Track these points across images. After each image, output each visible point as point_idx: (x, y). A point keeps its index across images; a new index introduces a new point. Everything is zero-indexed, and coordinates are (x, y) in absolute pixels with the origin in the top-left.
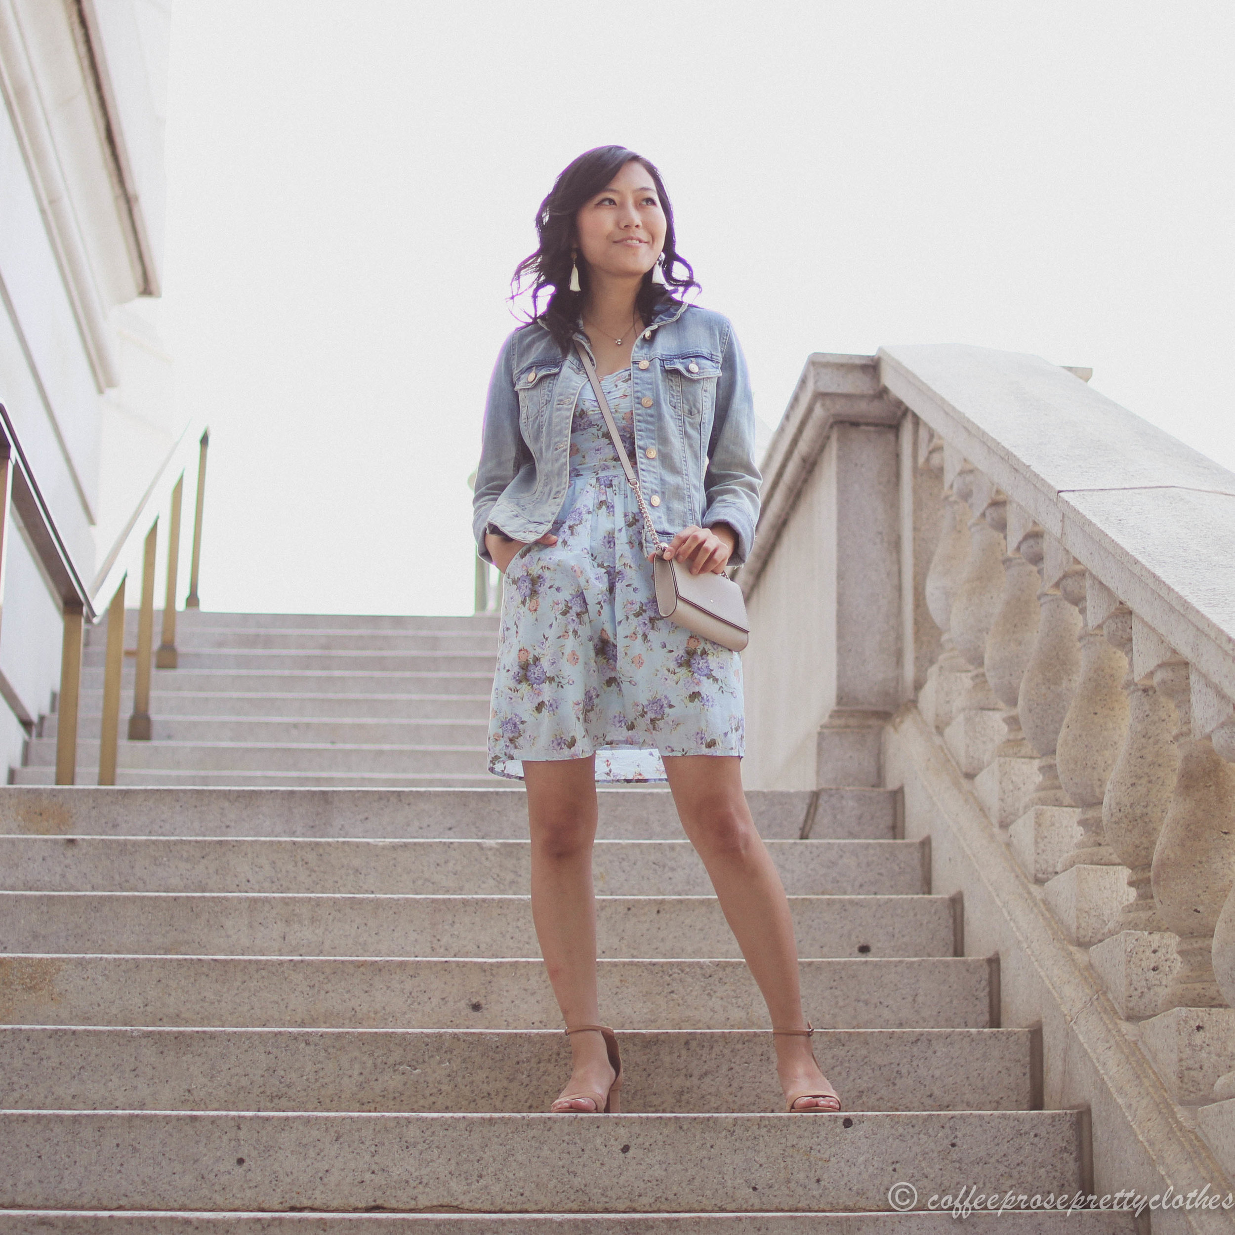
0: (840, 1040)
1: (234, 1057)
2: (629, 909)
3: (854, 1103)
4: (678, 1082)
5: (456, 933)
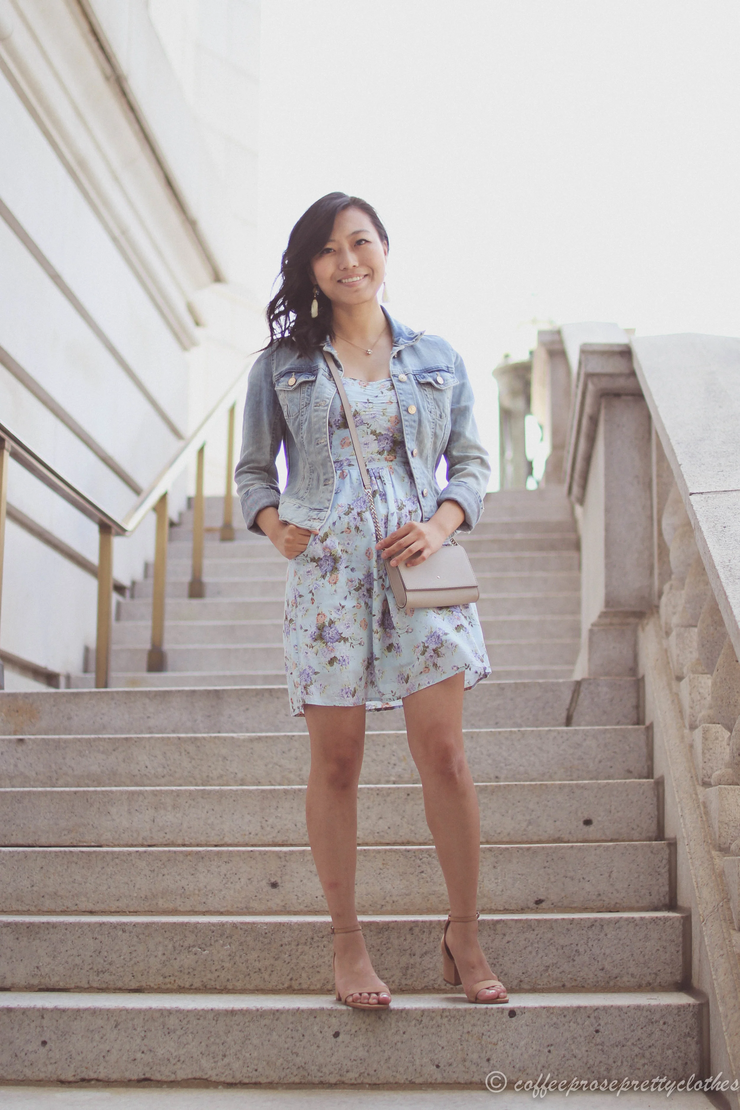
0: (531, 926)
1: (70, 942)
2: (408, 795)
3: (541, 975)
4: (405, 960)
5: (279, 815)
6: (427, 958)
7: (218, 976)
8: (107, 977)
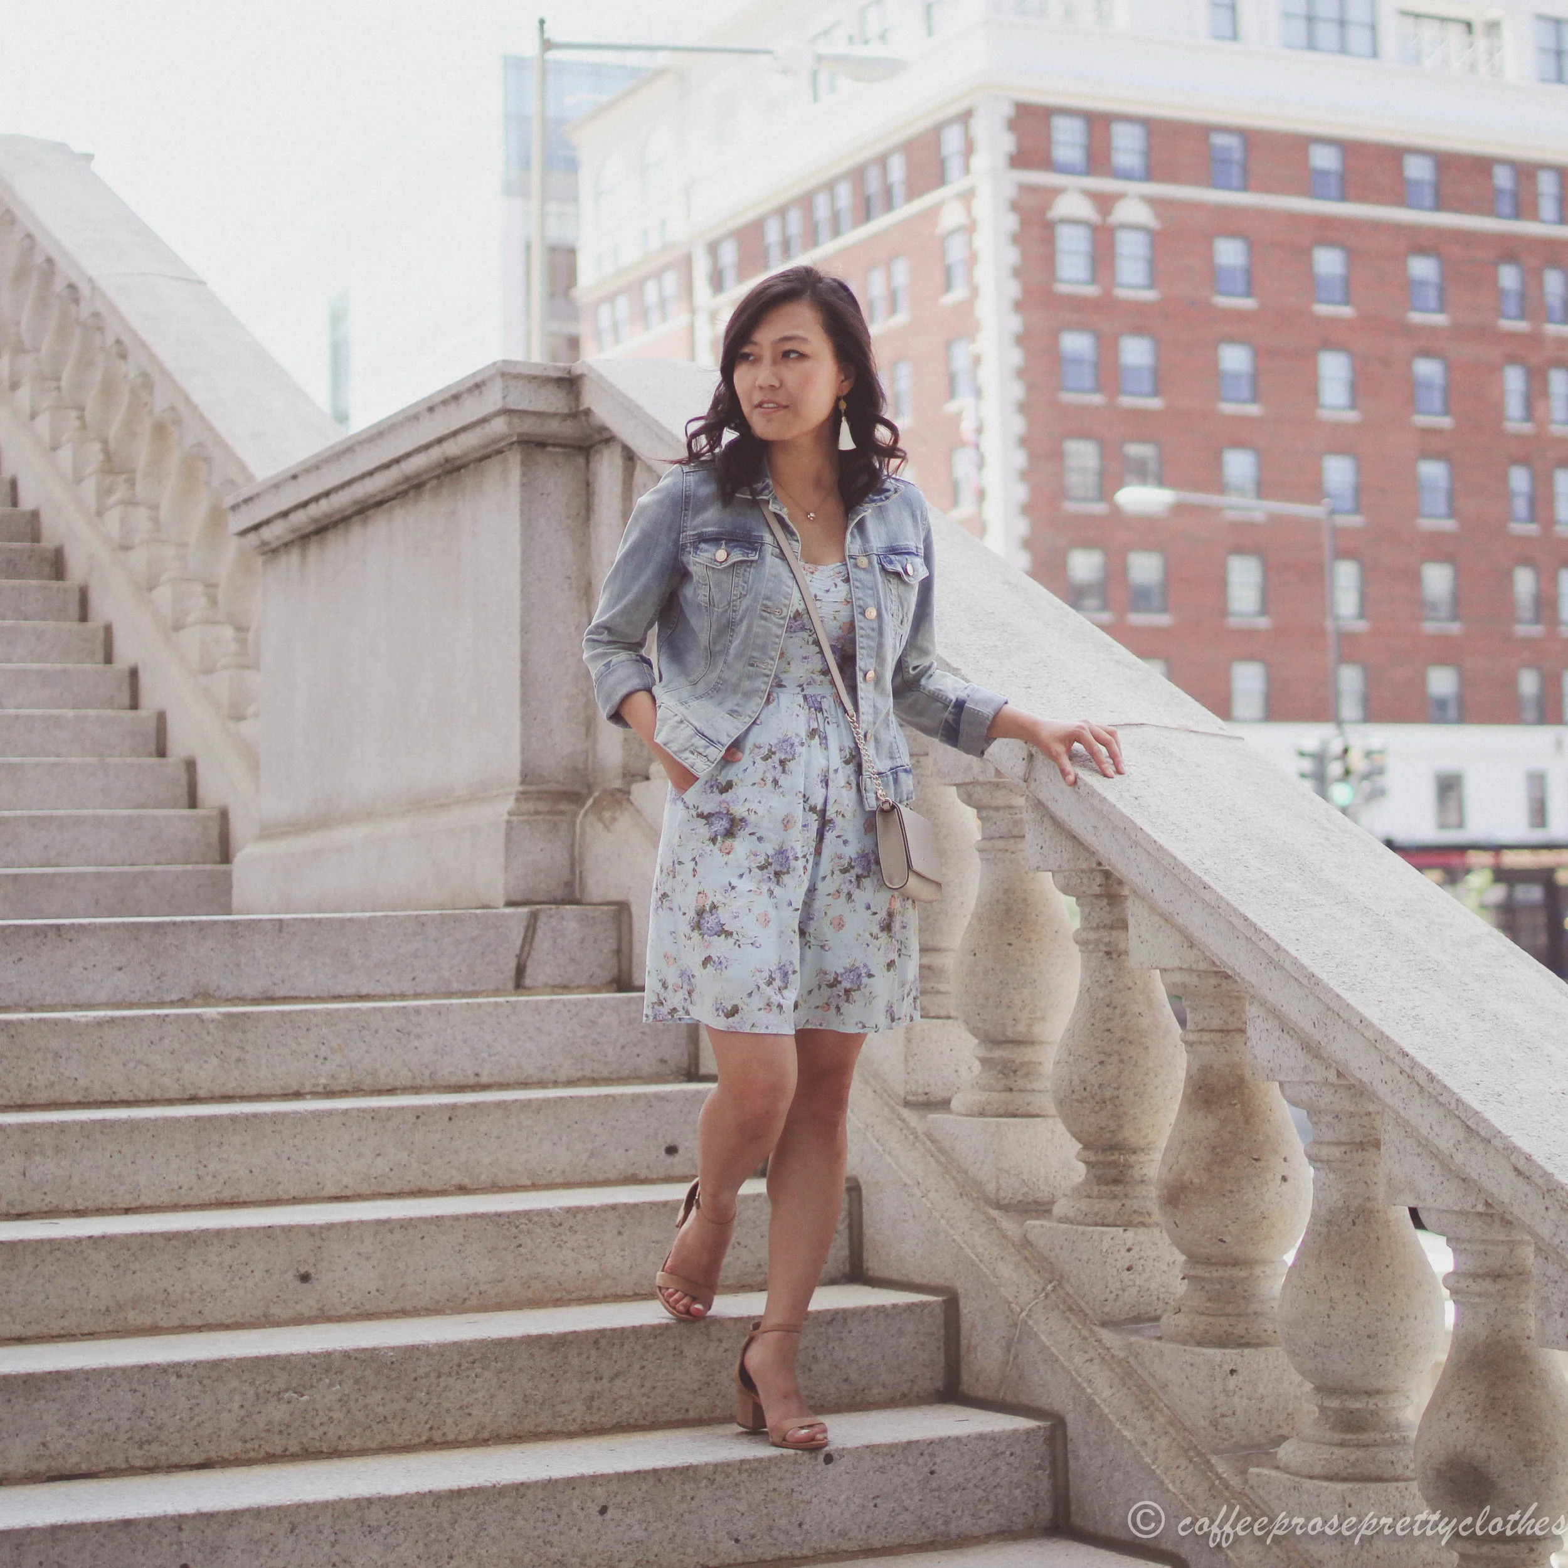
1: (94, 1399)
2: (418, 1117)
4: (589, 1386)
6: (618, 1382)
7: (325, 1433)
8: (155, 1449)
